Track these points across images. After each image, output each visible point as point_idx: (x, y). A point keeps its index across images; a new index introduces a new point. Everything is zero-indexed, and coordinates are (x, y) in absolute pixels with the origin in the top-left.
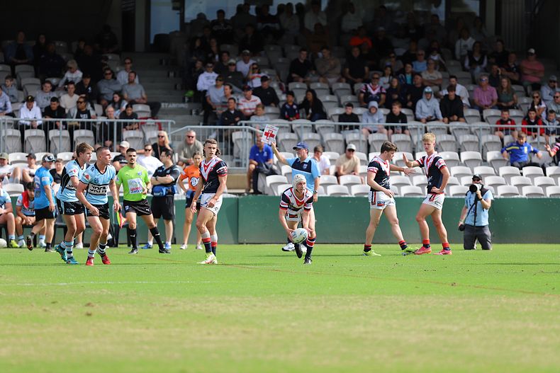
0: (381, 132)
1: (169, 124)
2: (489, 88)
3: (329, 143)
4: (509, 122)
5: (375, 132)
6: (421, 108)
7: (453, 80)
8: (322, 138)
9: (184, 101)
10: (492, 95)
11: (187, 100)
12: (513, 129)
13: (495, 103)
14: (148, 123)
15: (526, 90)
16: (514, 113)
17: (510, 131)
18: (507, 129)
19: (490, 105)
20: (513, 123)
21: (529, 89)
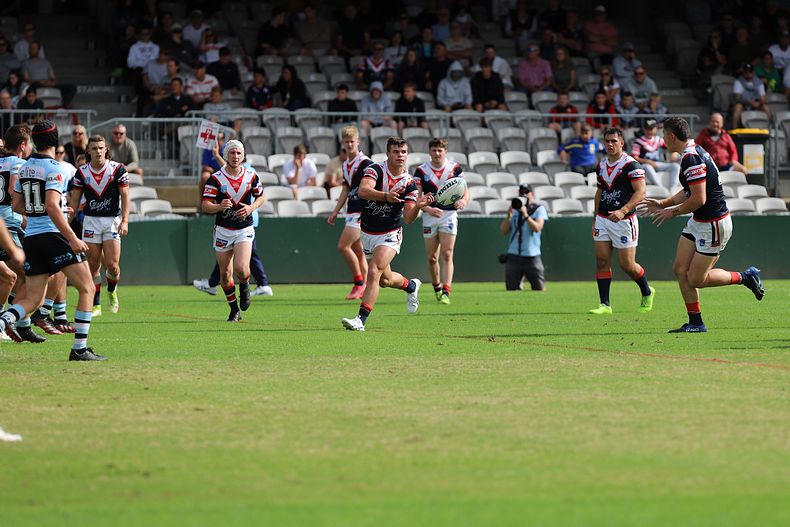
0: (389, 126)
1: (89, 117)
2: (540, 61)
3: (315, 142)
4: (569, 110)
5: (380, 125)
6: (445, 91)
7: (491, 50)
8: (305, 134)
9: (108, 83)
10: (544, 72)
11: (113, 81)
12: (575, 120)
13: (548, 83)
14: (58, 115)
15: (592, 64)
16: (575, 96)
17: (569, 123)
18: (566, 120)
19: (542, 85)
20: (574, 111)
21: (597, 63)
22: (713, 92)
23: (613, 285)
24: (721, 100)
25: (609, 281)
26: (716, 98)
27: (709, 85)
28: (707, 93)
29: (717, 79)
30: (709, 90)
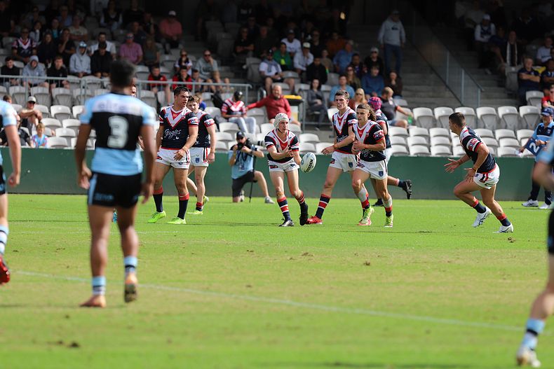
0: (42, 86)
2: (134, 44)
4: (162, 79)
5: (35, 85)
6: (75, 61)
7: (103, 36)
10: (137, 51)
12: (165, 86)
13: (140, 60)
15: (164, 47)
16: (162, 70)
17: (162, 87)
18: (159, 85)
19: (137, 61)
20: (165, 80)
21: (168, 46)
22: (247, 70)
23: (164, 198)
24: (253, 75)
25: (161, 195)
26: (250, 73)
27: (245, 64)
28: (243, 69)
29: (250, 60)
30: (245, 67)
